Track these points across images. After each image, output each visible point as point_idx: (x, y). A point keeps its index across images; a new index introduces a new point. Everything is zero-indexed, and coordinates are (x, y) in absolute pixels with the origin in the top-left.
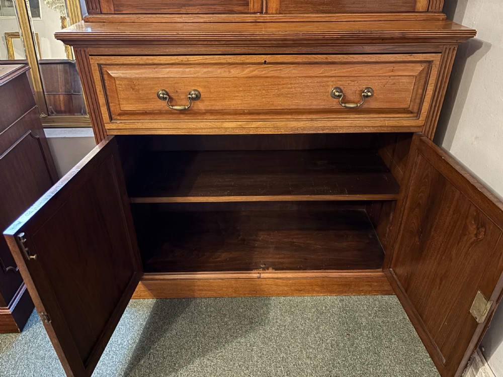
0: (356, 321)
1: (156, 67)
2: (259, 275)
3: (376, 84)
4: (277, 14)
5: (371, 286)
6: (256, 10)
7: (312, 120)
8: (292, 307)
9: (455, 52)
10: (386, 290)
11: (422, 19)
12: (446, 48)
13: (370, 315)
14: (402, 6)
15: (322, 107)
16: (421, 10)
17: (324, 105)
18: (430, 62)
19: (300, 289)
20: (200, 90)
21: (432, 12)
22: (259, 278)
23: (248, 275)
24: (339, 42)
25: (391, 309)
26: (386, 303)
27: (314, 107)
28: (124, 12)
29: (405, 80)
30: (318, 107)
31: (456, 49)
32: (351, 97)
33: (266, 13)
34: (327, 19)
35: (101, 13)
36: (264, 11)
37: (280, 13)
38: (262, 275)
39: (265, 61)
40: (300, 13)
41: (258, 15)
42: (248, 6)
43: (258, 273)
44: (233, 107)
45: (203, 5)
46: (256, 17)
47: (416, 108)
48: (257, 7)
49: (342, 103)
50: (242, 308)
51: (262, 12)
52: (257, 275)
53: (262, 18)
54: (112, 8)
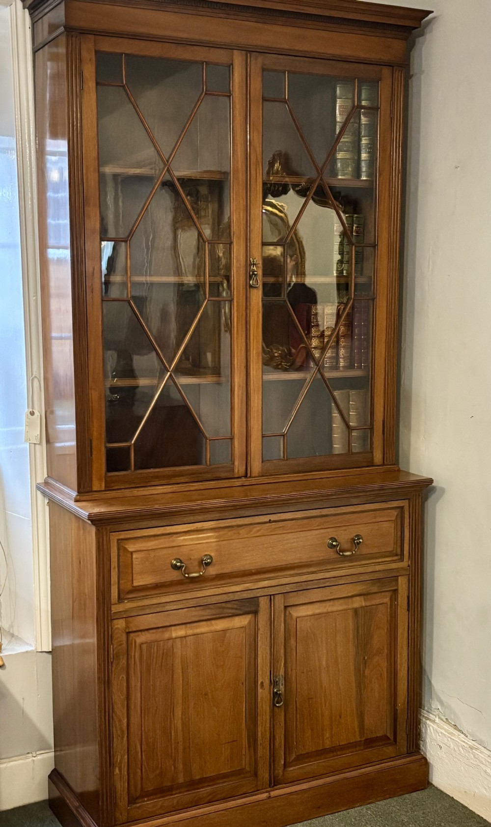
1: (171, 537)
2: (268, 794)
3: (363, 530)
4: (259, 476)
6: (240, 475)
7: (313, 573)
11: (381, 471)
14: (363, 462)
15: (321, 558)
16: (378, 464)
17: (323, 556)
18: (402, 508)
20: (212, 554)
21: (388, 465)
22: (270, 797)
27: (315, 559)
29: (385, 525)
30: (318, 559)
32: (346, 546)
33: (251, 477)
35: (92, 491)
36: (249, 475)
37: (263, 476)
38: (273, 794)
39: (270, 520)
41: (244, 479)
42: (234, 471)
43: (267, 792)
44: (242, 568)
46: (242, 481)
47: (399, 550)
48: (241, 472)
49: (340, 552)
51: (246, 476)
52: (265, 795)
53: (248, 482)
54: (103, 485)
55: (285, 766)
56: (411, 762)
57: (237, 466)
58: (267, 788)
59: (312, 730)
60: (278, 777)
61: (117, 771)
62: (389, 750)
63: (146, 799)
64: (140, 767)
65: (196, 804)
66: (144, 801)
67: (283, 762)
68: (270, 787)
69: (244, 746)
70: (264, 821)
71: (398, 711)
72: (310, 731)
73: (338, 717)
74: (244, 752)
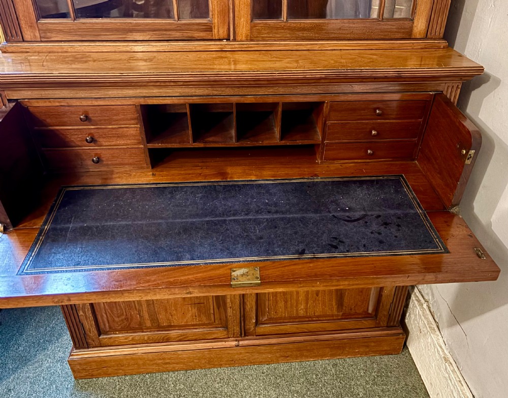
0: (352, 392)
2: (237, 342)
4: (247, 40)
5: (367, 346)
6: (222, 37)
8: (278, 378)
9: (459, 90)
10: (385, 350)
11: (419, 47)
12: (449, 86)
13: (367, 383)
14: (396, 32)
16: (418, 36)
19: (287, 356)
21: (431, 39)
22: (237, 346)
23: (224, 343)
24: (323, 81)
25: (391, 373)
26: (386, 365)
28: (53, 39)
31: (460, 87)
33: (235, 40)
34: (308, 47)
35: (24, 41)
36: (232, 38)
37: (251, 40)
38: (241, 343)
40: (275, 41)
41: (225, 42)
42: (212, 31)
43: (236, 341)
45: (155, 30)
46: (221, 45)
48: (222, 32)
50: (218, 383)
51: (228, 39)
52: (234, 343)
53: (230, 47)
54: (37, 34)
55: (257, 323)
56: (388, 335)
57: (216, 24)
58: (238, 337)
59: (286, 302)
60: (250, 330)
61: (81, 313)
62: (368, 323)
63: (117, 333)
64: (104, 311)
65: (167, 340)
66: (116, 334)
67: (254, 321)
68: (241, 337)
69: (212, 307)
70: (232, 361)
71: (383, 296)
72: (283, 302)
73: (315, 295)
74: (212, 312)
